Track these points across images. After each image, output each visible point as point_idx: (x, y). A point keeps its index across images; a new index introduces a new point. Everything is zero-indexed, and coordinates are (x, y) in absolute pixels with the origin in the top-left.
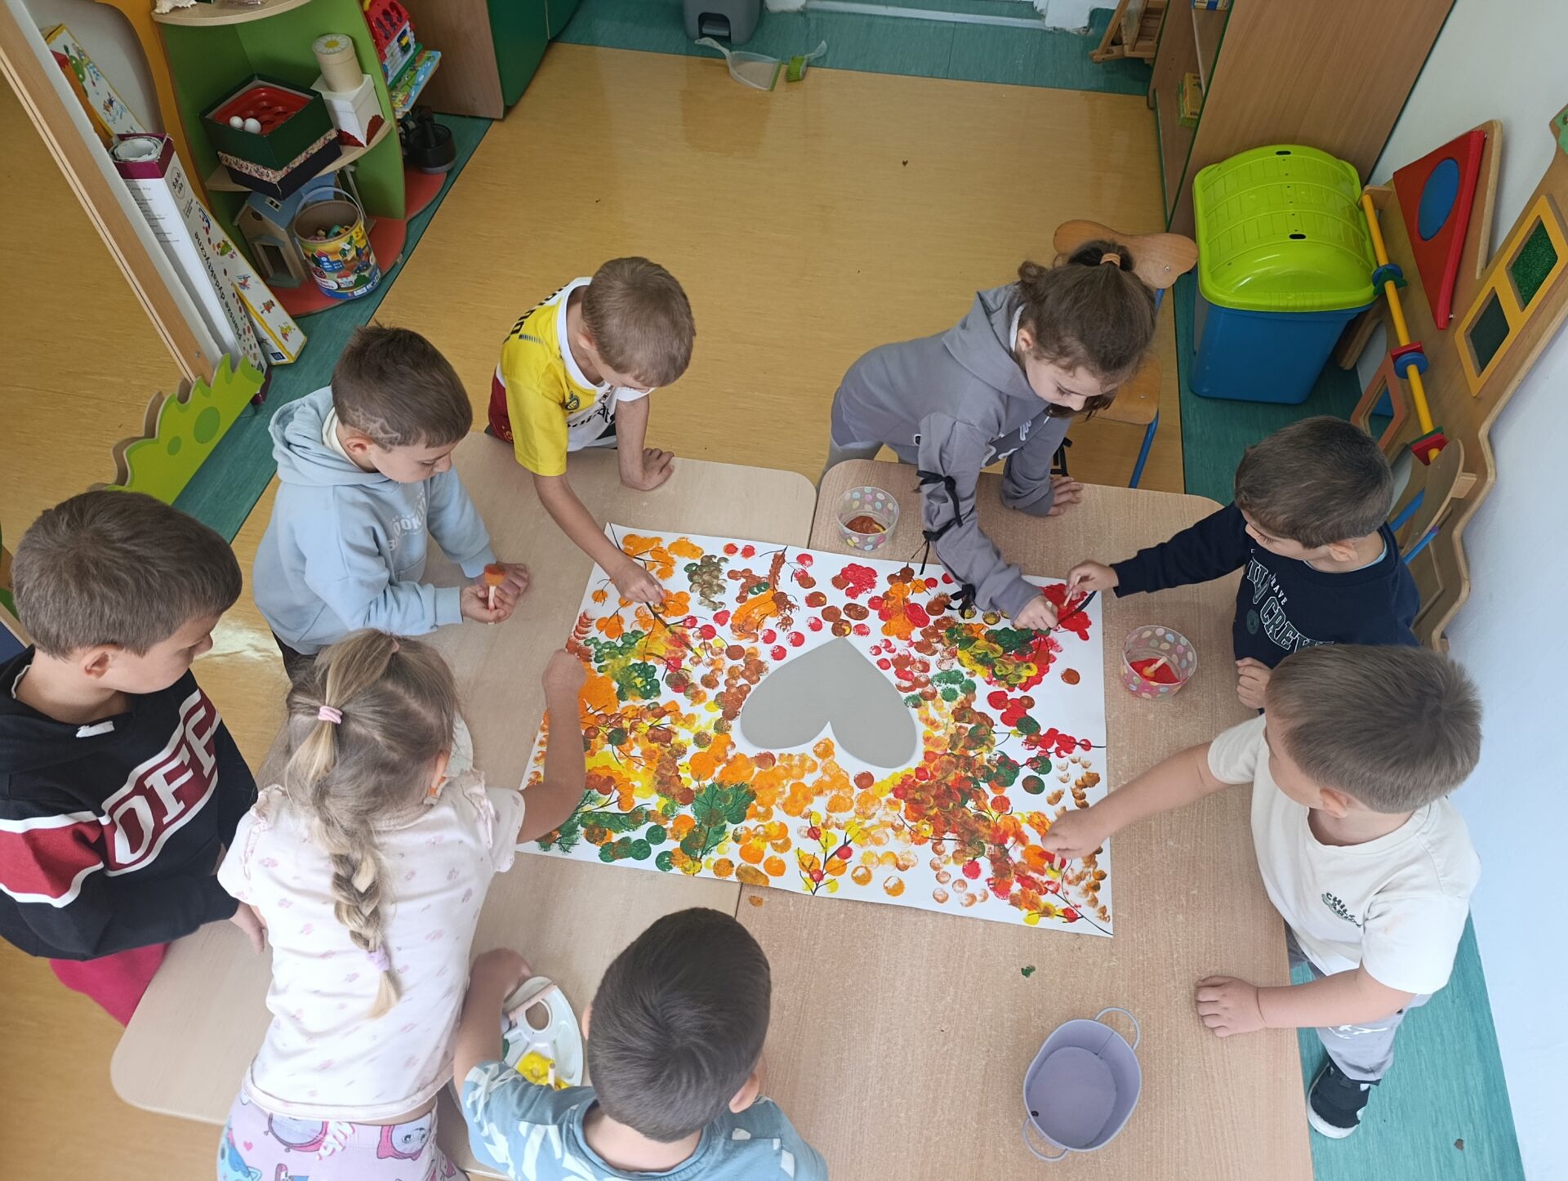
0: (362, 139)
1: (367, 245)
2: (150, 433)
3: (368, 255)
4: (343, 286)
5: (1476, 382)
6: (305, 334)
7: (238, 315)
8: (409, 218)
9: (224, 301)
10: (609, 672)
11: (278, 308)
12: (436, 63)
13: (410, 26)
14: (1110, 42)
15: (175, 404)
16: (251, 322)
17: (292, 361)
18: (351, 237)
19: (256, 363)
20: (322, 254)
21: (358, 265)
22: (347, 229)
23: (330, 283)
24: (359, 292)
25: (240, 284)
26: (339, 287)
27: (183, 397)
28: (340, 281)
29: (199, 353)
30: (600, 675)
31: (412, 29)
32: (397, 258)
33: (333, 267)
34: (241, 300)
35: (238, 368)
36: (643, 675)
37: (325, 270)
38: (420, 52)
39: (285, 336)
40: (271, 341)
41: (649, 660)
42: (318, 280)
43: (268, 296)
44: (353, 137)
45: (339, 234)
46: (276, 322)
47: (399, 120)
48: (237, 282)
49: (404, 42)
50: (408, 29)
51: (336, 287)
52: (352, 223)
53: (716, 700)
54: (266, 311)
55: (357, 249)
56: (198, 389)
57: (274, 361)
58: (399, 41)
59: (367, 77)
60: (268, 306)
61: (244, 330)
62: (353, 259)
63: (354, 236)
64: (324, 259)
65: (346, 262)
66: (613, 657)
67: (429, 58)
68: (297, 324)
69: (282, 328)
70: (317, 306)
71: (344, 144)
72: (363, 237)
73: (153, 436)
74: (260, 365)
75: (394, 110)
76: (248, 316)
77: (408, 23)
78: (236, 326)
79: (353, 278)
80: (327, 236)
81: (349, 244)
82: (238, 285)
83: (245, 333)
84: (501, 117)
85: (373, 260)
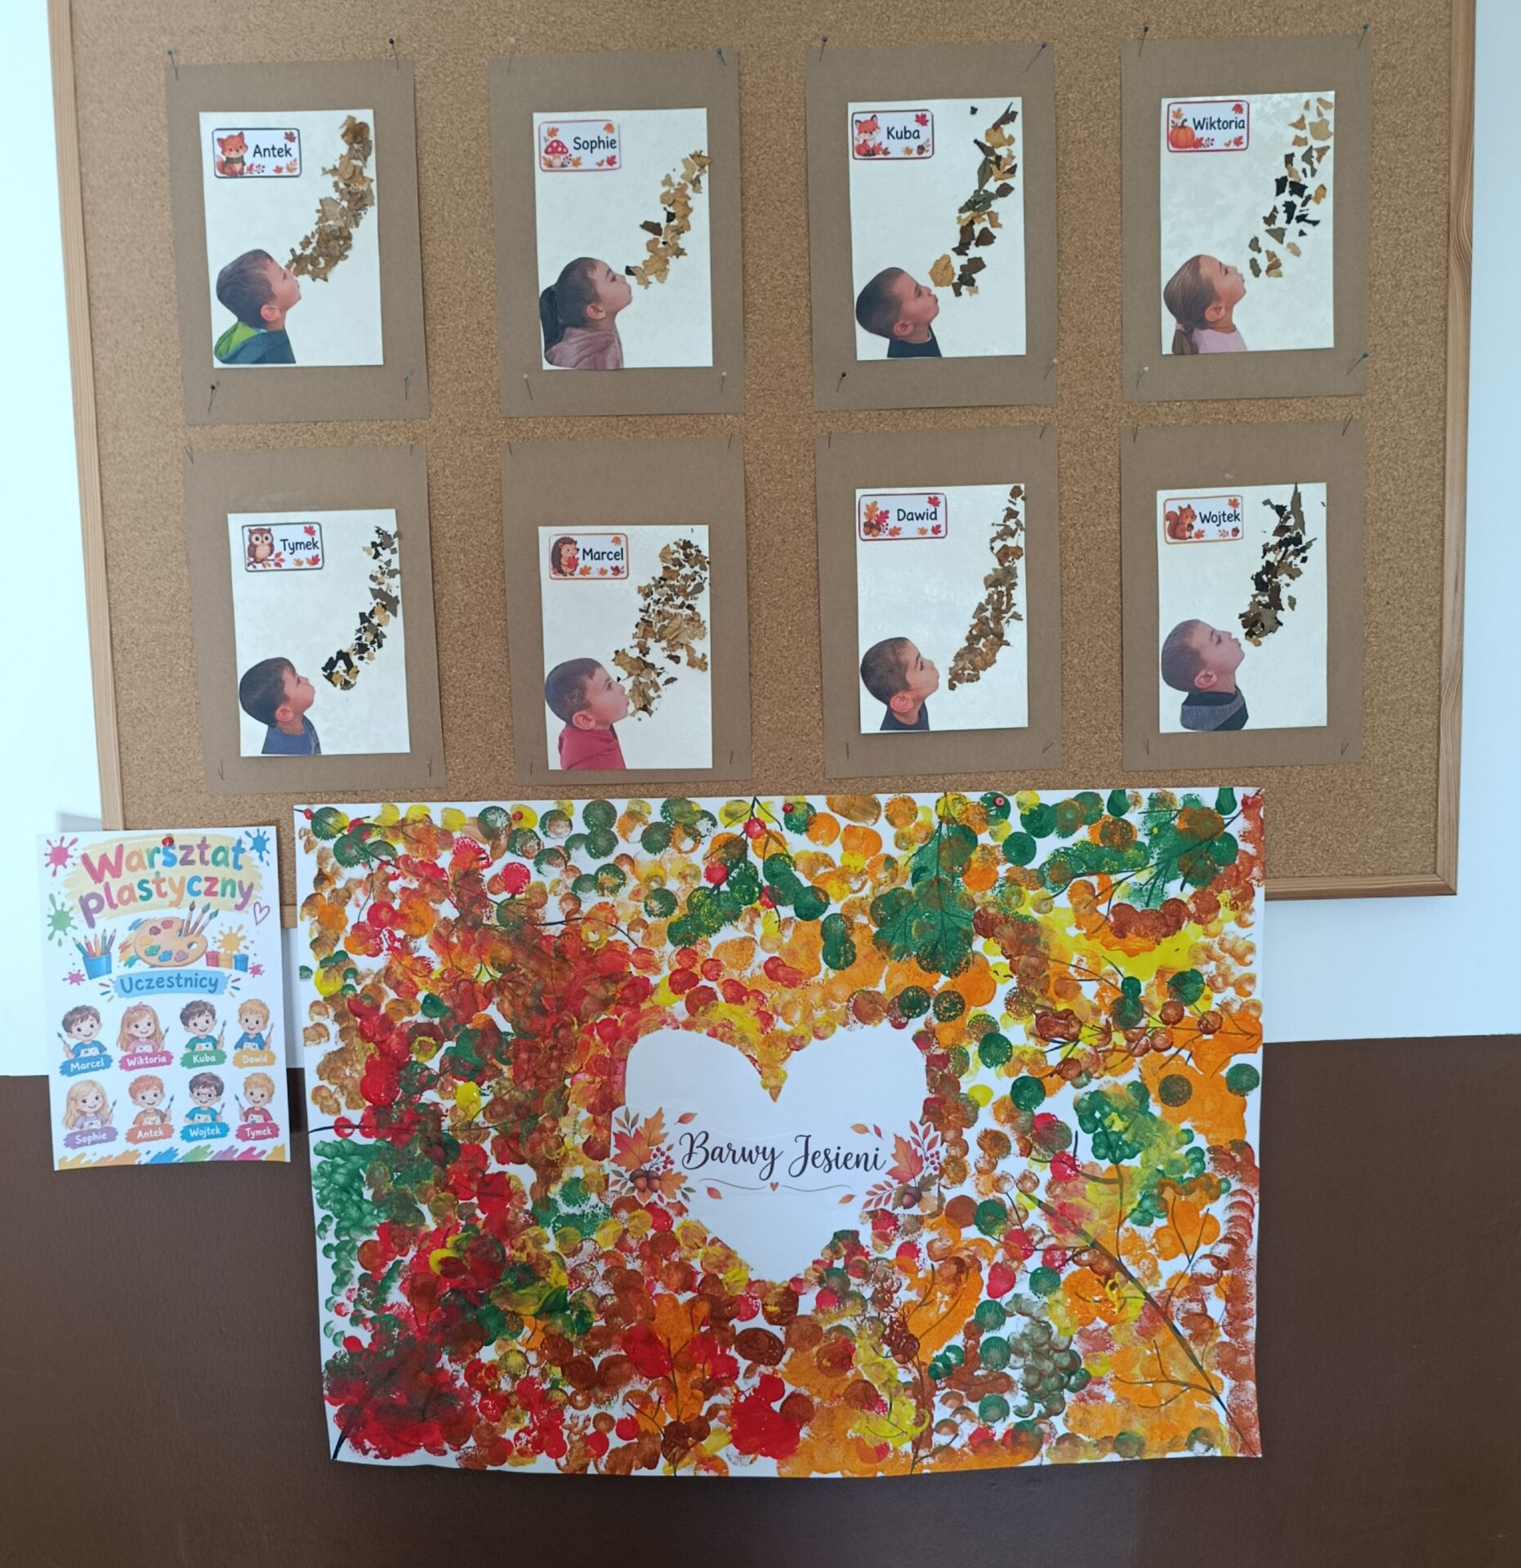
10: (1173, 1132)
30: (1186, 1125)
36: (1112, 1138)
41: (1109, 1169)
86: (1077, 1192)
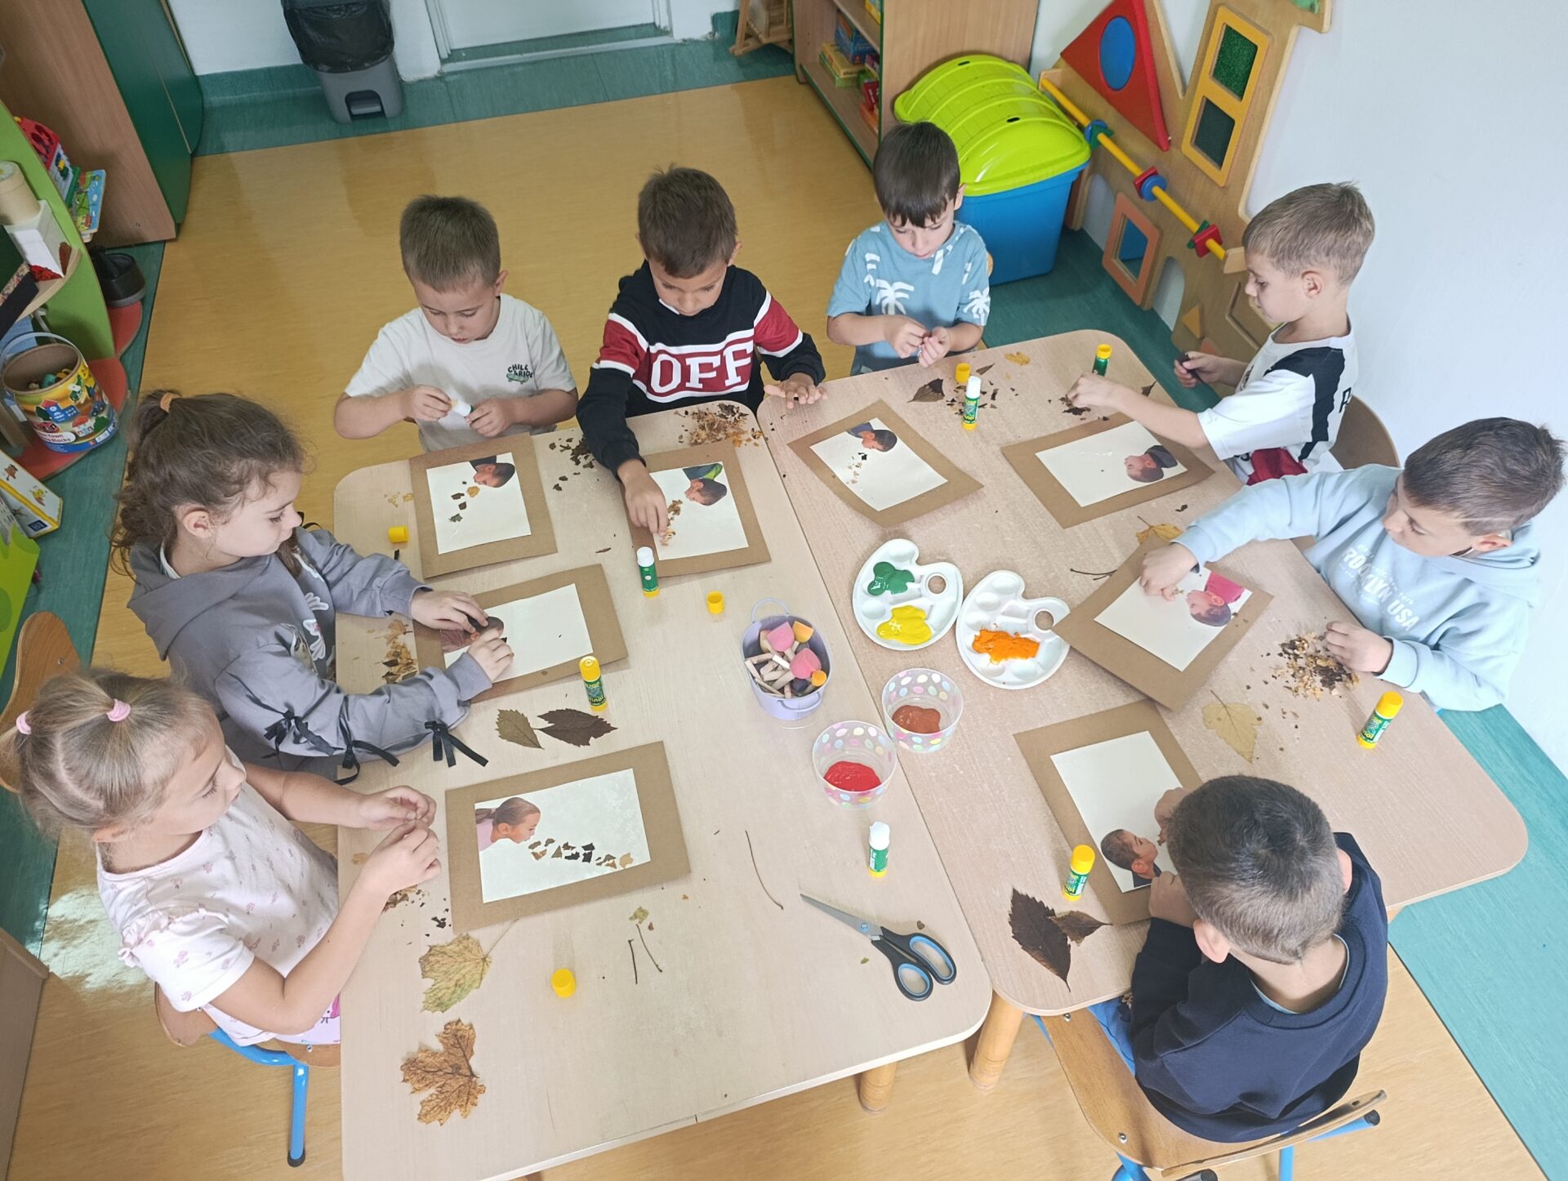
0: (57, 270)
1: (95, 383)
3: (100, 394)
4: (81, 435)
5: (1219, 176)
6: (59, 496)
8: (120, 355)
11: (21, 472)
12: (103, 180)
13: (63, 148)
14: (744, 36)
17: (56, 527)
18: (79, 376)
20: (49, 404)
21: (92, 408)
22: (67, 373)
23: (66, 435)
24: (101, 437)
26: (77, 438)
28: (76, 429)
31: (65, 153)
33: (66, 415)
37: (57, 421)
38: (79, 174)
39: (39, 500)
40: (27, 510)
42: (48, 437)
43: (7, 461)
44: (46, 269)
46: (25, 488)
47: (86, 244)
49: (61, 166)
50: (62, 152)
51: (73, 438)
52: (71, 365)
54: (11, 478)
55: (88, 389)
57: (34, 533)
58: (57, 165)
59: (43, 203)
60: (11, 473)
62: (86, 401)
63: (82, 375)
64: (53, 409)
65: (79, 405)
67: (94, 178)
68: (47, 486)
69: (34, 493)
70: (58, 466)
71: (37, 281)
72: (89, 376)
75: (80, 235)
77: (59, 146)
79: (91, 423)
81: (77, 384)
84: (174, 236)
85: (106, 398)
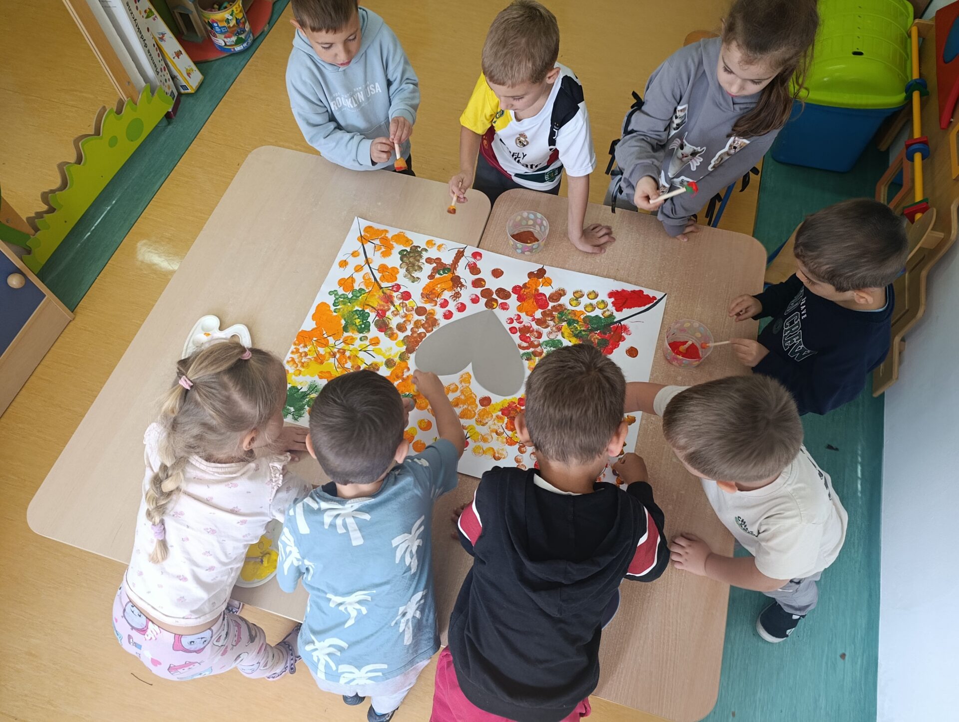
1: (244, 17)
2: (97, 133)
4: (228, 44)
6: (202, 73)
7: (157, 59)
9: (147, 49)
10: (340, 313)
11: (185, 56)
15: (113, 116)
16: (167, 64)
17: (193, 92)
18: (233, 11)
19: (169, 92)
20: (214, 21)
22: (231, 5)
23: (220, 41)
24: (238, 48)
25: (160, 38)
26: (226, 45)
27: (119, 111)
28: (226, 40)
29: (129, 82)
30: (335, 314)
32: (266, 26)
33: (221, 30)
34: (159, 48)
35: (156, 94)
36: (361, 318)
37: (216, 31)
39: (189, 74)
40: (179, 77)
41: (366, 309)
42: (213, 38)
43: (179, 47)
45: (226, 8)
46: (183, 65)
48: (157, 36)
51: (223, 44)
52: (234, 1)
53: (403, 340)
54: (176, 57)
55: (237, 19)
56: (128, 106)
57: (182, 91)
60: (178, 54)
61: (161, 69)
62: (234, 26)
63: (235, 10)
64: (215, 25)
65: (229, 27)
66: (345, 304)
68: (197, 67)
69: (187, 69)
70: (211, 56)
72: (241, 11)
73: (99, 135)
74: (172, 92)
76: (164, 59)
78: (155, 66)
79: (234, 39)
80: (219, 10)
81: (231, 15)
82: (158, 39)
83: (162, 71)
85: (247, 27)
86: (380, 305)
